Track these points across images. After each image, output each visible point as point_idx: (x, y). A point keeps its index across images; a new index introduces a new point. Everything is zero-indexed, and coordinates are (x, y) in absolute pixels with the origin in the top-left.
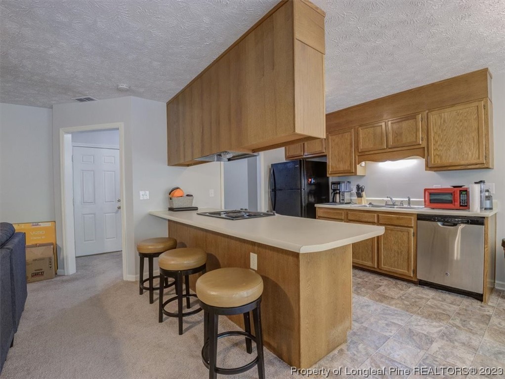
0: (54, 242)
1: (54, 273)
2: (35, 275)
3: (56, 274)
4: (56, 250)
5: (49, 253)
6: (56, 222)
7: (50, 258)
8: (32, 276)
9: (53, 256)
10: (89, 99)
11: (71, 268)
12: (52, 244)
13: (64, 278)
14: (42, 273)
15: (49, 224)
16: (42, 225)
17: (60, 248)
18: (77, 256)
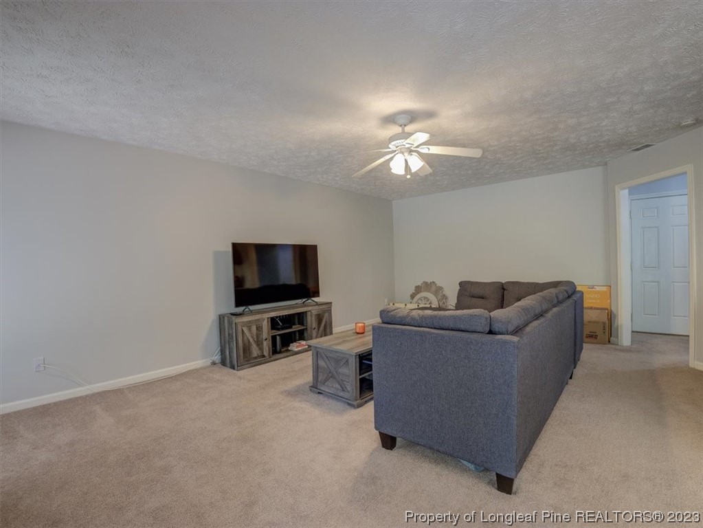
0: (609, 308)
1: (607, 340)
2: (590, 336)
3: (609, 341)
4: (611, 317)
5: (604, 318)
6: (611, 288)
7: (604, 323)
8: (587, 337)
9: (607, 322)
10: (647, 146)
11: (625, 339)
12: (607, 309)
13: (617, 347)
14: (596, 337)
15: (604, 289)
16: (598, 289)
17: (615, 315)
18: (634, 330)
